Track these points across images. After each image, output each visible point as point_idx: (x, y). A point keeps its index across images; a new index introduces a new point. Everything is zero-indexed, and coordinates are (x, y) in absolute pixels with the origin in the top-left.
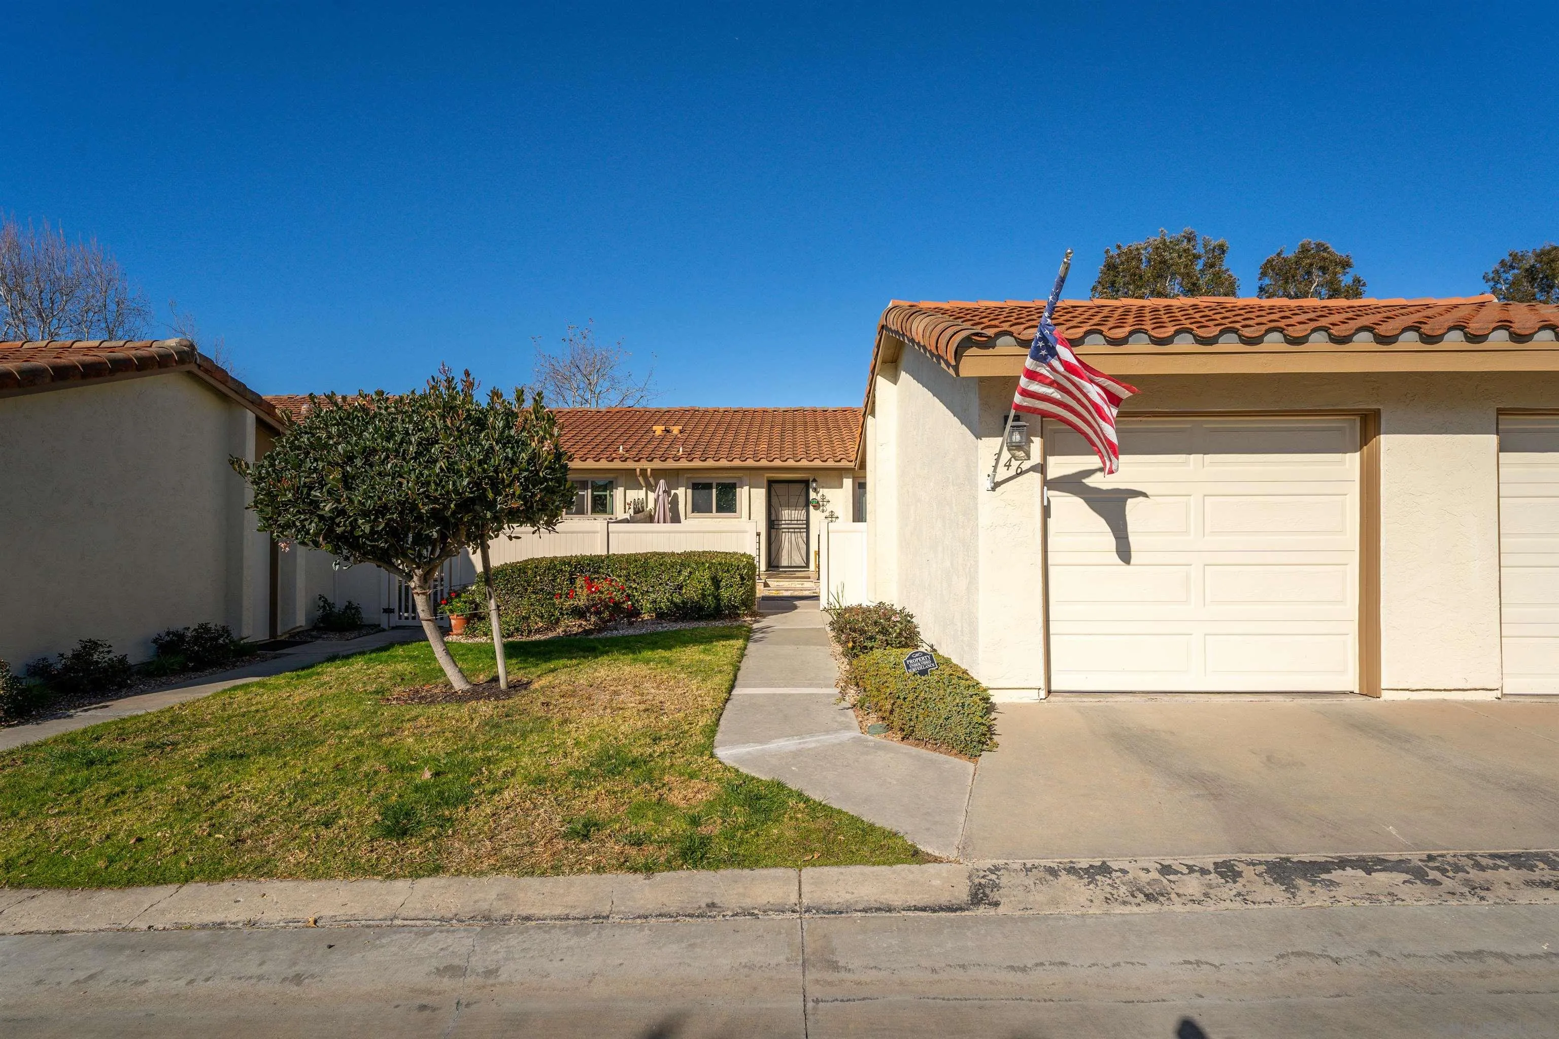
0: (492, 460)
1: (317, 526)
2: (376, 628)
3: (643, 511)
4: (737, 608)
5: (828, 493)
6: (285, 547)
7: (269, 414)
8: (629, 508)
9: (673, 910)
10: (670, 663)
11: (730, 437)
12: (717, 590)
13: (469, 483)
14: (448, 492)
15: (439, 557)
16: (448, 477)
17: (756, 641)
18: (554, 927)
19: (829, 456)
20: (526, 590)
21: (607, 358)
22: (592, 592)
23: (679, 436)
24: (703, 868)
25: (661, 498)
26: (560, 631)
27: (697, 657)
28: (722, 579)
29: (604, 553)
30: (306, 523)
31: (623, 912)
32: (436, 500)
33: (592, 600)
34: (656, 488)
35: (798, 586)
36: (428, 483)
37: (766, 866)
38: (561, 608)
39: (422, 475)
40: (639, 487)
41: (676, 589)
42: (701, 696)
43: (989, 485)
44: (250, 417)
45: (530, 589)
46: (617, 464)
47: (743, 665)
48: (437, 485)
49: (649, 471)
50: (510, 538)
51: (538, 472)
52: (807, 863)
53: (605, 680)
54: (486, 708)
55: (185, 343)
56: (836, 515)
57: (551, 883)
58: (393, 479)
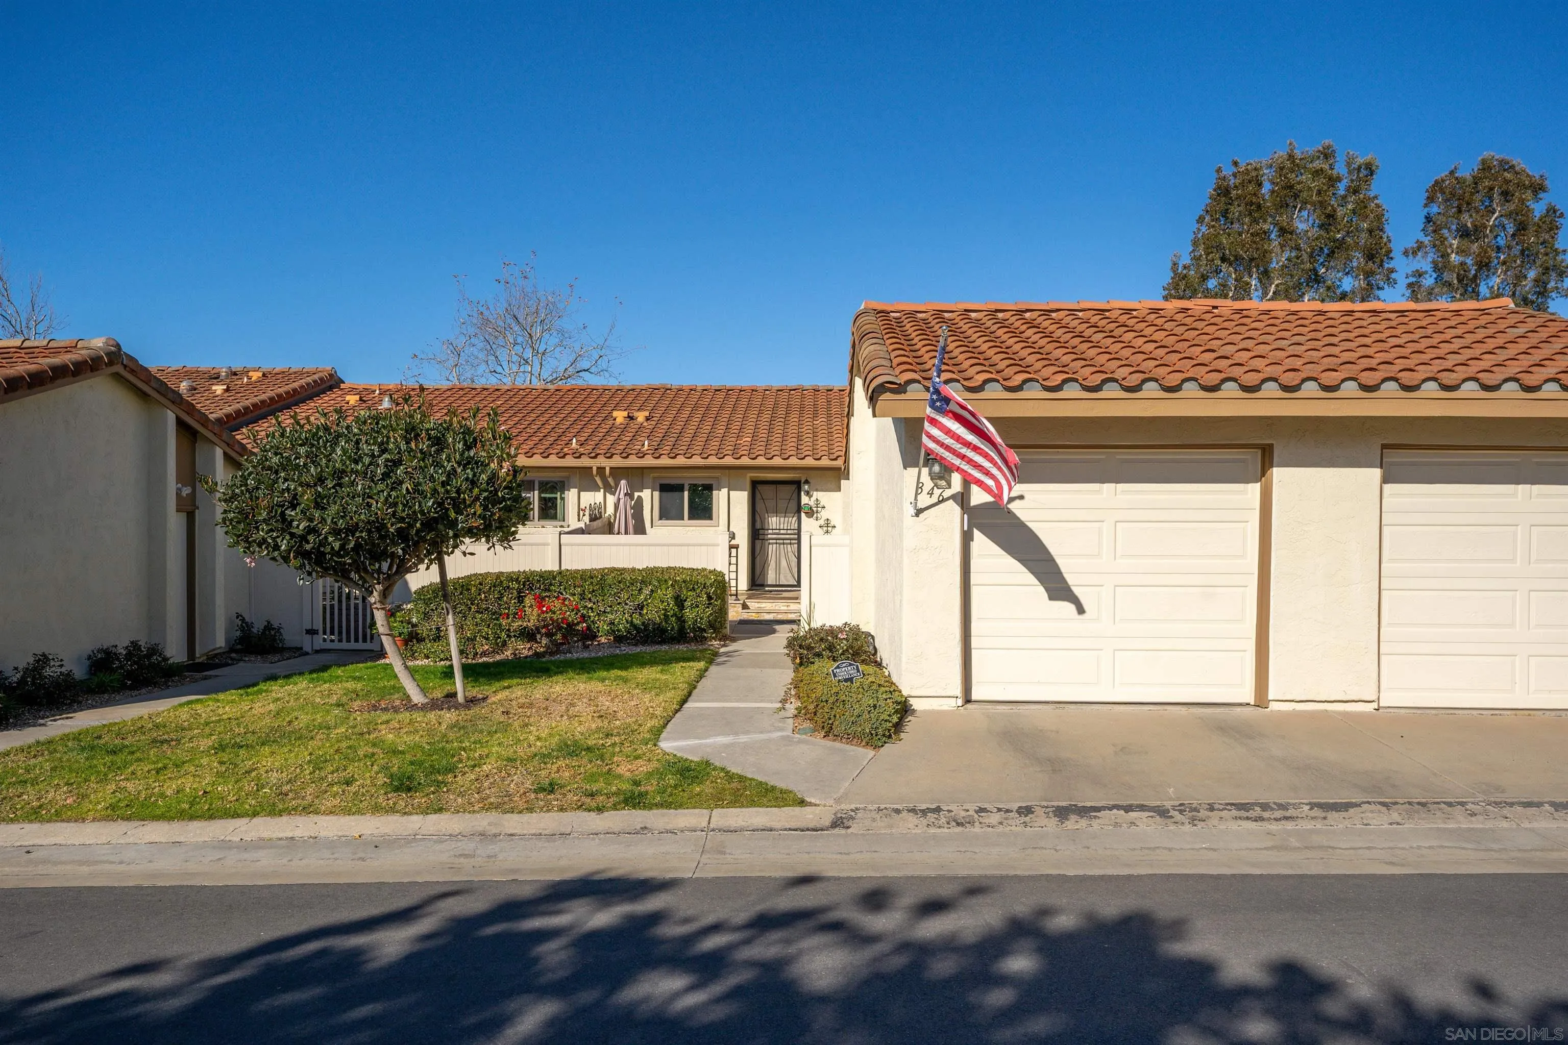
0: (454, 481)
1: (289, 543)
2: (298, 652)
3: (601, 517)
4: (704, 630)
5: (822, 497)
6: (251, 562)
7: (188, 414)
8: (584, 515)
9: (616, 830)
10: (626, 681)
11: (706, 428)
12: (681, 610)
13: (433, 504)
14: (414, 512)
15: (397, 572)
16: (414, 498)
17: (718, 664)
18: (531, 839)
19: (823, 453)
20: (470, 609)
21: (554, 303)
22: (543, 612)
23: (645, 424)
24: (640, 809)
25: (622, 501)
26: (508, 654)
27: (653, 676)
28: (687, 598)
29: (556, 568)
30: (279, 540)
31: (580, 832)
32: (402, 520)
33: (542, 620)
34: (616, 490)
35: (782, 608)
36: (395, 505)
37: (687, 808)
38: (509, 630)
39: (390, 496)
40: (597, 489)
41: (636, 609)
42: (652, 707)
43: (913, 512)
44: (171, 417)
45: (474, 608)
46: (570, 462)
47: (700, 685)
48: (404, 505)
49: (608, 469)
50: (464, 554)
51: (496, 491)
52: (717, 806)
53: (561, 695)
54: (449, 716)
55: (112, 343)
56: (832, 524)
57: (526, 817)
58: (363, 500)
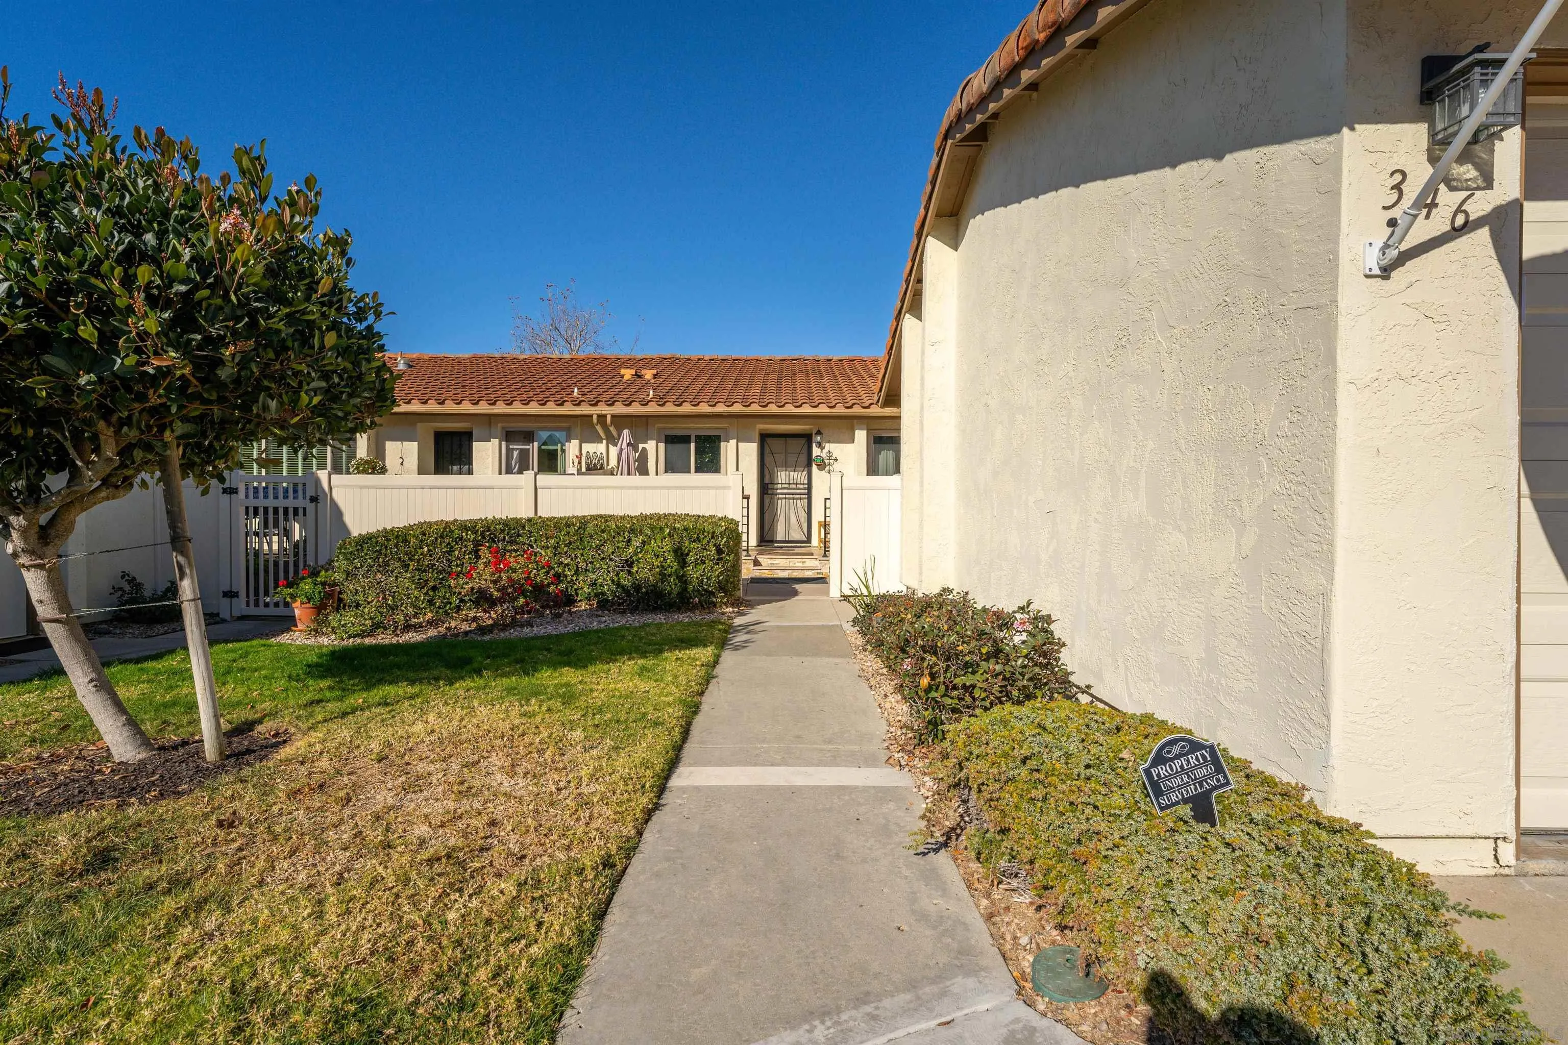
2: (213, 618)
4: (712, 593)
5: (835, 448)
8: (579, 463)
12: (683, 567)
17: (736, 648)
19: (837, 401)
20: (407, 566)
22: (499, 571)
23: (653, 381)
25: (625, 453)
26: (445, 627)
28: (689, 551)
29: (532, 515)
33: (500, 581)
34: (618, 440)
35: (797, 565)
38: (460, 593)
40: (599, 440)
41: (623, 567)
43: (1375, 260)
45: (413, 565)
46: (569, 409)
49: (609, 418)
